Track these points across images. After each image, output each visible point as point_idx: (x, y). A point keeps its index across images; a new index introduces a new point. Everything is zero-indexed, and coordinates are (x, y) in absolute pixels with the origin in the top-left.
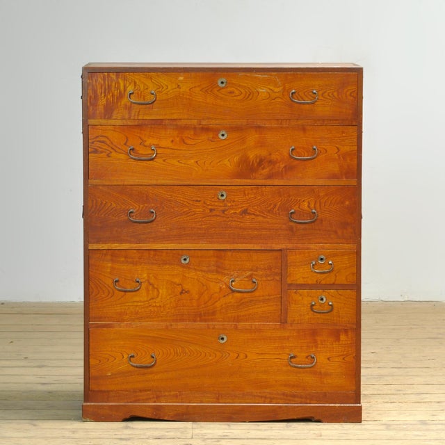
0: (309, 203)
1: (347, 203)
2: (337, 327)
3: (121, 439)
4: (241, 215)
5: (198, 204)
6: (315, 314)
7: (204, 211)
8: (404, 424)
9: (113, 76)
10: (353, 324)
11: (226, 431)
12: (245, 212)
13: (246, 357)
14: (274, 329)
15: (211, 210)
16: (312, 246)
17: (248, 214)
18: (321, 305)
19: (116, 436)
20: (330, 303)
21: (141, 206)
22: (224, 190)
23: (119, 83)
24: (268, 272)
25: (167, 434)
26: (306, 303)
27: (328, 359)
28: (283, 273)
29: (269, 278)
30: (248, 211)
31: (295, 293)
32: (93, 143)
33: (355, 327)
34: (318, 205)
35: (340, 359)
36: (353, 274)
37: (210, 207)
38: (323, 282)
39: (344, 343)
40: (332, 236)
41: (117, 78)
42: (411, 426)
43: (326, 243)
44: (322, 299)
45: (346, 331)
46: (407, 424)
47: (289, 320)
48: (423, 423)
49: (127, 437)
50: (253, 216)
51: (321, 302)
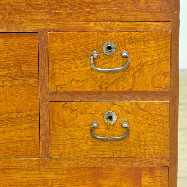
2: (136, 165)
6: (98, 142)
10: (163, 158)
14: (28, 168)
16: (92, 26)
18: (108, 127)
20: (125, 125)
24: (15, 71)
26: (82, 123)
28: (41, 73)
29: (17, 82)
31: (63, 107)
33: (167, 163)
36: (165, 73)
38: (112, 88)
40: (128, 7)
43: (117, 20)
44: (110, 118)
45: (152, 170)
47: (54, 153)
51: (109, 122)
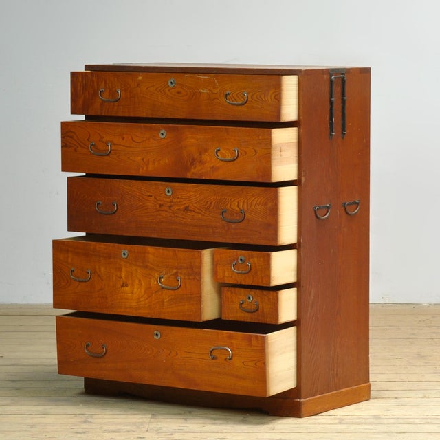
0: (238, 204)
3: (77, 433)
4: (184, 211)
5: (150, 199)
7: (155, 206)
9: (89, 75)
11: (182, 425)
12: (187, 209)
13: (177, 354)
15: (161, 205)
17: (190, 210)
19: (72, 430)
21: (107, 198)
22: (170, 186)
23: (93, 81)
24: (190, 271)
25: (123, 428)
30: (190, 208)
32: (64, 138)
34: (245, 206)
37: (160, 202)
38: (243, 282)
39: (255, 348)
41: (92, 76)
45: (256, 337)
48: (377, 417)
49: (84, 430)
50: (193, 214)
51: (249, 301)
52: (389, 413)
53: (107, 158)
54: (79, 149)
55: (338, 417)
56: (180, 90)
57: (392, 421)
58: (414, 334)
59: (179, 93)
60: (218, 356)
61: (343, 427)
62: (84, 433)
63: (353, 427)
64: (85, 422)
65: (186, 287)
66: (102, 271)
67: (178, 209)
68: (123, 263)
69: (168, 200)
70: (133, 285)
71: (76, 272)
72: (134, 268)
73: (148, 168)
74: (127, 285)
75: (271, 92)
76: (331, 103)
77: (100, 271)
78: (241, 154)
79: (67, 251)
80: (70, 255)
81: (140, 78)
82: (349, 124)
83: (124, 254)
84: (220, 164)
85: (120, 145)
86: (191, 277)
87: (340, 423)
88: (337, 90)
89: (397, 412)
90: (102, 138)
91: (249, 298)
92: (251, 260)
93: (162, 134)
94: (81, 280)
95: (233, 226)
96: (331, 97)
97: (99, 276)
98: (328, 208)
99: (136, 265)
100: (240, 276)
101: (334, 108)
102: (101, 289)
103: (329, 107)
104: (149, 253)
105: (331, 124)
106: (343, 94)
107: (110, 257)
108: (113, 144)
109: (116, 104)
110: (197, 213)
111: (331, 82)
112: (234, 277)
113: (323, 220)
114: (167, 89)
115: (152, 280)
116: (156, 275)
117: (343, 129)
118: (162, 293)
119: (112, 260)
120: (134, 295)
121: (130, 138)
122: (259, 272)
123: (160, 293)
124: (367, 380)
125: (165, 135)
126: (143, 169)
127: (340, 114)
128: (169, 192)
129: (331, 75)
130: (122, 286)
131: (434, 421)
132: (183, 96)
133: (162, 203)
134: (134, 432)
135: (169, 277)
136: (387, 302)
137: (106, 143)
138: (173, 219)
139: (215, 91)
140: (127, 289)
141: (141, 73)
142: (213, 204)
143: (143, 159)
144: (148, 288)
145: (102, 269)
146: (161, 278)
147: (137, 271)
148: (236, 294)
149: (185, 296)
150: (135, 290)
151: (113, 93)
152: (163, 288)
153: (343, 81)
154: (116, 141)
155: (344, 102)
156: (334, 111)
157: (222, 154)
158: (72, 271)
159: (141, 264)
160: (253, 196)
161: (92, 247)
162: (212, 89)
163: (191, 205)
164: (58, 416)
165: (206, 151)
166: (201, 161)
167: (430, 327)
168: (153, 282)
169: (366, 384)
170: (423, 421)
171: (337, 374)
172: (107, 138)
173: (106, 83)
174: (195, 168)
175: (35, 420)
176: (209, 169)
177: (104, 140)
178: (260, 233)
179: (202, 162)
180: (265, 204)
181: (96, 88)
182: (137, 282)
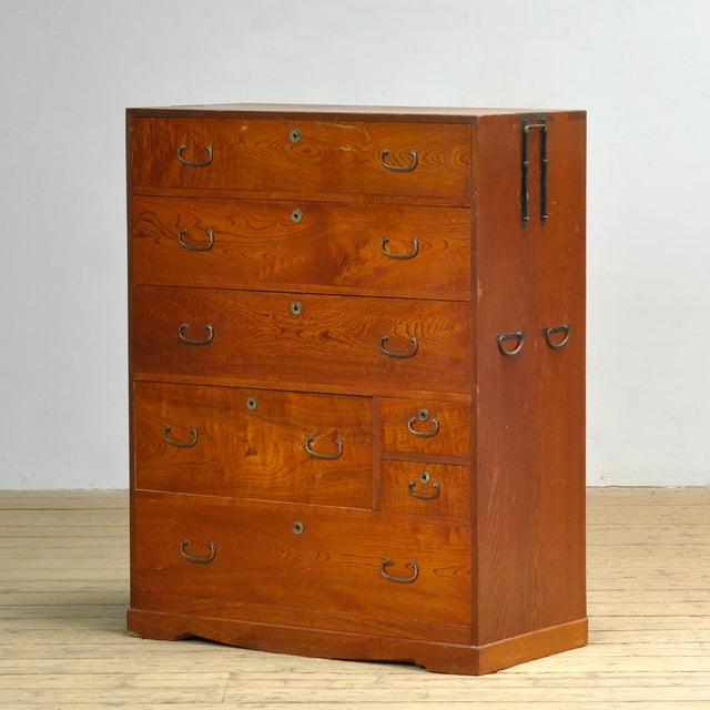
0: (408, 327)
1: (458, 328)
2: (446, 523)
3: (109, 704)
4: (320, 339)
5: (266, 320)
6: (415, 499)
7: (274, 330)
8: (562, 679)
9: (162, 122)
10: (467, 519)
12: (325, 336)
13: (329, 558)
14: (364, 518)
15: (283, 330)
16: (412, 394)
17: (331, 338)
18: (423, 486)
19: (102, 700)
20: (435, 484)
21: (197, 319)
22: (299, 300)
23: (168, 133)
24: (357, 430)
25: (184, 695)
26: (404, 480)
27: (435, 571)
28: (374, 432)
30: (330, 335)
31: (391, 464)
32: (138, 221)
33: (469, 524)
34: (419, 331)
35: (449, 573)
36: (466, 441)
37: (282, 325)
38: (426, 451)
39: (455, 547)
40: (438, 379)
41: (166, 124)
42: (571, 682)
43: (430, 390)
45: (457, 529)
46: (566, 678)
48: (593, 675)
49: (121, 700)
50: (336, 343)
51: (423, 481)
52: (612, 668)
53: (208, 254)
54: (163, 240)
55: (531, 676)
56: (308, 146)
57: (617, 682)
58: (652, 537)
59: (307, 151)
60: (396, 560)
61: (539, 692)
62: (121, 704)
63: (555, 692)
64: (123, 686)
65: (350, 455)
66: (216, 431)
67: (313, 337)
68: (249, 418)
69: (294, 321)
70: (265, 452)
71: (173, 431)
72: (267, 425)
73: (272, 268)
74: (255, 453)
75: (455, 151)
76: (524, 170)
77: (212, 431)
78: (423, 247)
79: (160, 399)
80: (164, 404)
81: (244, 128)
82: (552, 202)
83: (251, 403)
84: (388, 264)
85: (229, 233)
86: (357, 440)
87: (535, 686)
88: (533, 148)
89: (627, 666)
90: (200, 221)
91: (425, 477)
92: (439, 415)
93: (296, 216)
94: (181, 444)
95: (400, 362)
96: (524, 159)
97: (211, 438)
98: (520, 337)
99: (271, 422)
100: (421, 439)
101: (527, 176)
102: (214, 459)
103: (520, 174)
104: (291, 402)
105: (524, 202)
106: (543, 154)
107: (228, 408)
108: (216, 231)
109: (206, 169)
110: (341, 342)
111: (524, 135)
112: (411, 443)
113: (512, 357)
114: (287, 147)
115: (296, 445)
116: (303, 437)
117: (543, 212)
118: (312, 465)
119: (231, 412)
120: (267, 468)
121: (244, 222)
122: (452, 435)
123: (309, 464)
124: (583, 613)
125: (299, 218)
126: (265, 271)
127: (538, 187)
128: (296, 308)
129: (524, 124)
130: (248, 454)
131: (685, 682)
132: (315, 156)
133: (284, 326)
134: (202, 702)
135: (323, 440)
136: (610, 484)
137: (206, 230)
138: (303, 351)
139: (365, 149)
140: (256, 458)
141: (245, 121)
142: (366, 329)
143: (265, 256)
144: (290, 458)
145: (216, 427)
146: (309, 442)
147: (271, 430)
148: (403, 471)
149: (348, 469)
150: (269, 459)
151: (201, 152)
152: (312, 457)
153: (543, 133)
154: (221, 227)
155: (543, 166)
156: (528, 182)
157: (393, 247)
158: (168, 430)
159: (278, 420)
160: (431, 315)
161: (199, 392)
162: (359, 145)
163: (332, 330)
164: (79, 677)
165: (366, 242)
166: (358, 259)
167: (678, 525)
168: (298, 447)
169: (582, 620)
170: (669, 682)
171: (535, 605)
172: (206, 222)
173: (188, 136)
174: (349, 270)
175: (42, 684)
176: (371, 272)
177: (202, 225)
178: (443, 374)
179: (360, 261)
180: (452, 328)
181: (173, 144)
182: (272, 447)
